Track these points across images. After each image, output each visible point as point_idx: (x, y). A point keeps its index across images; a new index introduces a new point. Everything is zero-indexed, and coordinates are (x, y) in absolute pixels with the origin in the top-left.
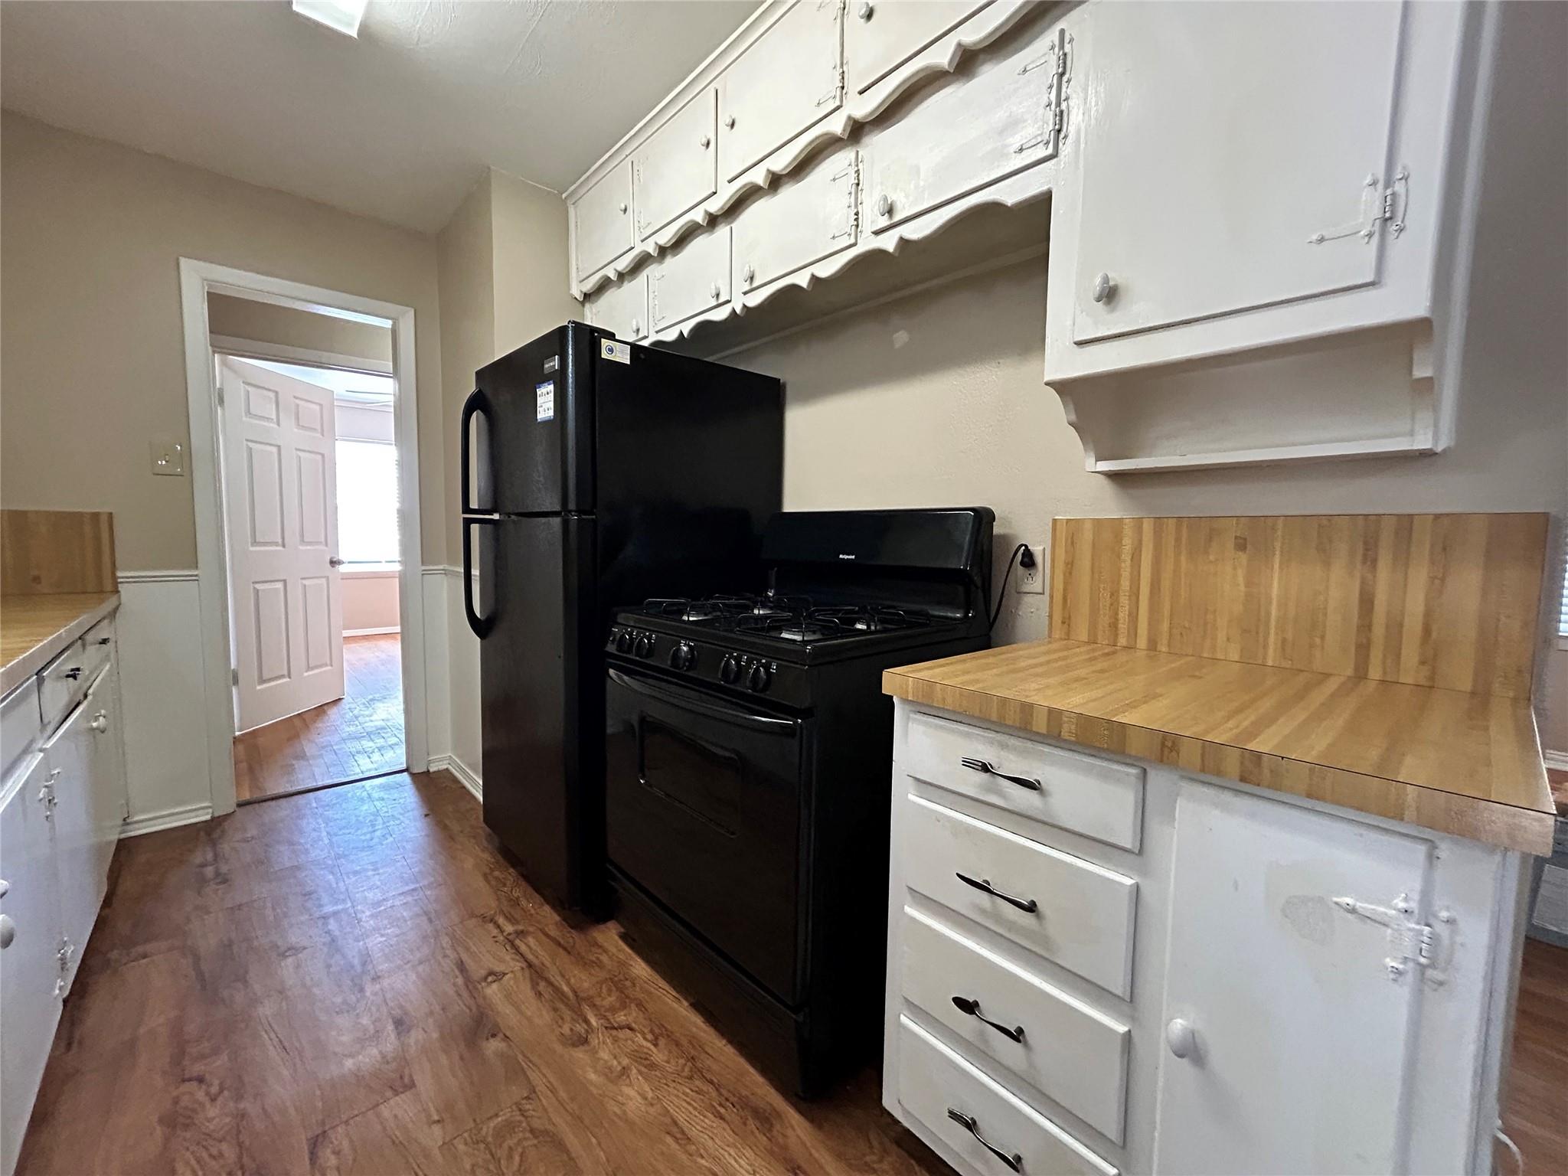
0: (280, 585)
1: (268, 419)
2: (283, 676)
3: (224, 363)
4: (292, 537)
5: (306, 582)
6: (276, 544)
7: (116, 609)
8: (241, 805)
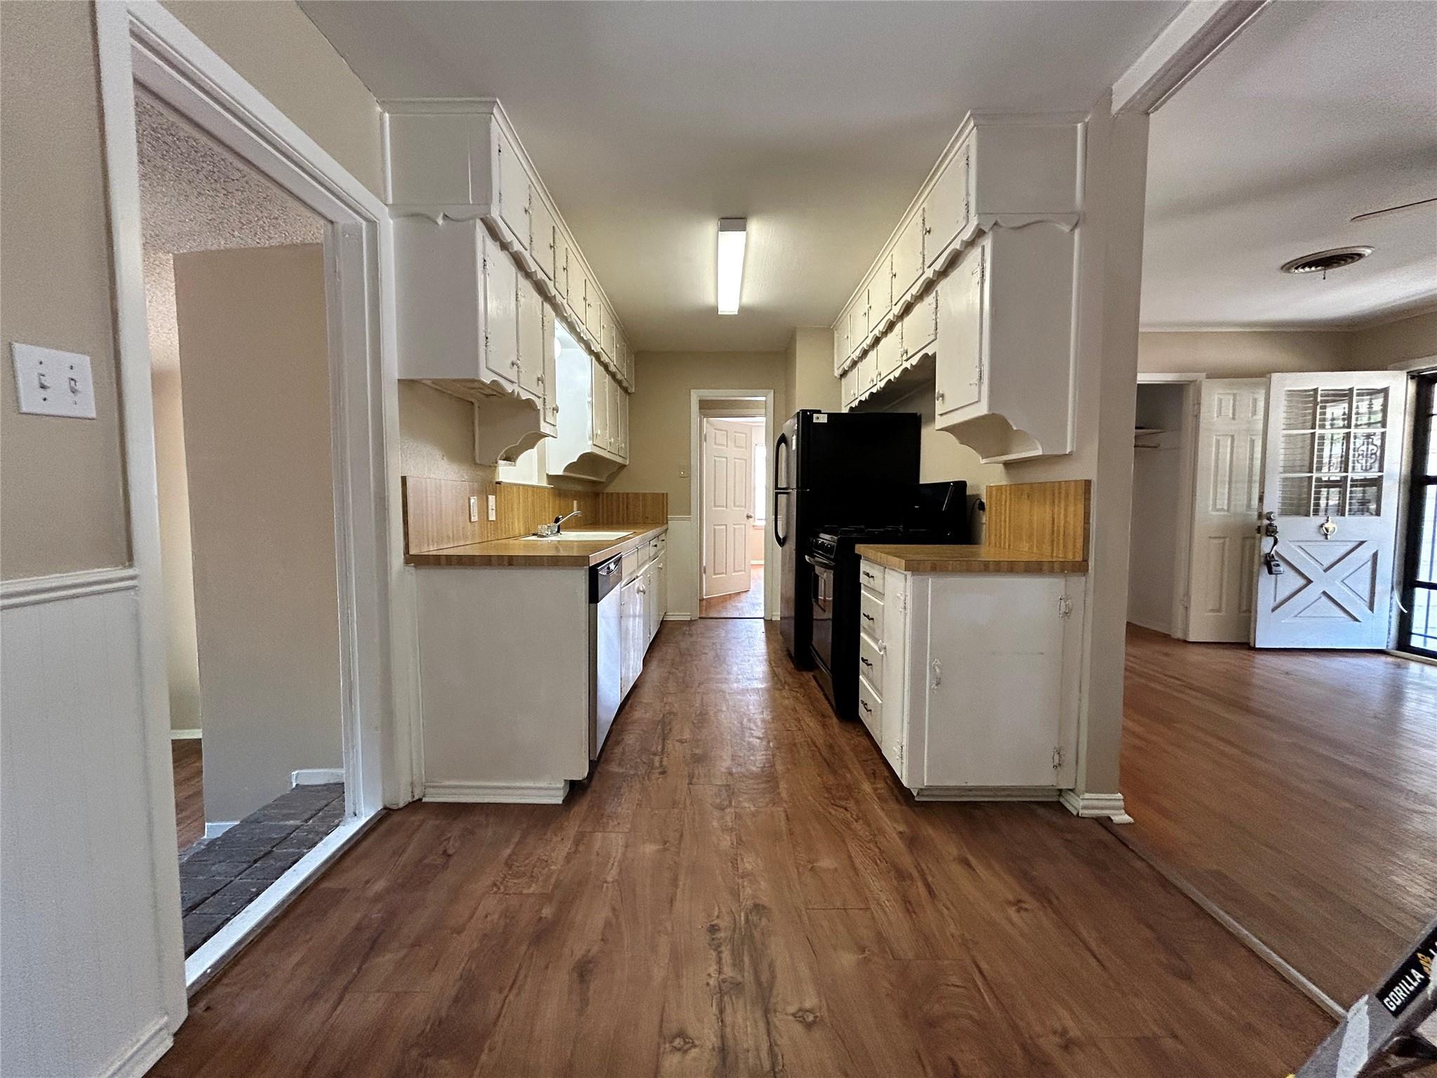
0: (724, 527)
1: (723, 445)
2: (723, 573)
3: (708, 422)
4: (730, 503)
5: (736, 526)
6: (723, 506)
7: (667, 530)
8: (700, 618)
